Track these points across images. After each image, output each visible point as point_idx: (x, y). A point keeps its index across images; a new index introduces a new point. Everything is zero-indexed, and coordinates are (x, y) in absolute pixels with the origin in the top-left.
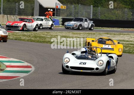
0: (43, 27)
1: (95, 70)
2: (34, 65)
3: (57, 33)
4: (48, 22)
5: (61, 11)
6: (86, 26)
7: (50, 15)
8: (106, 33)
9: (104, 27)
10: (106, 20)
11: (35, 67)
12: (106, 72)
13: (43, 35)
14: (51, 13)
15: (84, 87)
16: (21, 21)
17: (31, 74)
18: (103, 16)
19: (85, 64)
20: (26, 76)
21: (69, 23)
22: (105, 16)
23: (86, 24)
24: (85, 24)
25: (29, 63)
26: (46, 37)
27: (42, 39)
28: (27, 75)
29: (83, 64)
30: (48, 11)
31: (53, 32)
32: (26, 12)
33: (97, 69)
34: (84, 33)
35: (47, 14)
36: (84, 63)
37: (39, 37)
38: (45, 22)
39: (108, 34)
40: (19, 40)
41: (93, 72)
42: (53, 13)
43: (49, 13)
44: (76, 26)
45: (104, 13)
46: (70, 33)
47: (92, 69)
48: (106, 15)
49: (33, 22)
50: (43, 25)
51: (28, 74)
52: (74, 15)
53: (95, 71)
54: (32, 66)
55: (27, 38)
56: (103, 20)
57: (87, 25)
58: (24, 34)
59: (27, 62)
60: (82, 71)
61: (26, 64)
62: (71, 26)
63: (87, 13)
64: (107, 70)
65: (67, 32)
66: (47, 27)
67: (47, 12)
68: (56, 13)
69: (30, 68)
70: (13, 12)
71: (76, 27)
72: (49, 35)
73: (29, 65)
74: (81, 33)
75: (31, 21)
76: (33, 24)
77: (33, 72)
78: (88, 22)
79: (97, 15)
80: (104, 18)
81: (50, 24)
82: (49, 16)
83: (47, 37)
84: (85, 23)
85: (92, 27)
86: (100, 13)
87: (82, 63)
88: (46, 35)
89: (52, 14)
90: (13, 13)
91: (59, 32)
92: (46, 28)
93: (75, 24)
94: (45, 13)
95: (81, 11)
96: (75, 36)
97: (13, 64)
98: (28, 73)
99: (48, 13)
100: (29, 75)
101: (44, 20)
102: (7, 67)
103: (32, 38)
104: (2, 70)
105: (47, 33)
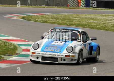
3: (86, 15)
13: (73, 17)
31: (83, 14)
37: (67, 20)
40: (46, 22)
55: (55, 21)
65: (96, 14)
72: (78, 18)
74: (110, 15)
88: (75, 17)
91: (88, 14)
102: (23, 51)
103: (59, 21)
104: (17, 54)
105: (77, 15)
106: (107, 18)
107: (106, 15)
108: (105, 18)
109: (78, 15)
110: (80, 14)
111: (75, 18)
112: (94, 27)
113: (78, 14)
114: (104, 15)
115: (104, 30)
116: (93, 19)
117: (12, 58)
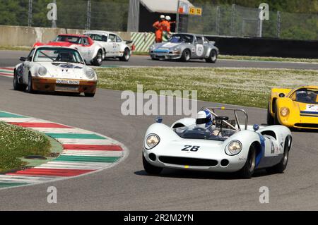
0: (107, 55)
1: (219, 164)
2: (127, 145)
3: (179, 70)
4: (117, 43)
5: (190, 21)
6: (199, 54)
7: (165, 29)
8: (293, 70)
9: (289, 57)
10: (294, 42)
11: (130, 149)
12: (252, 169)
13: (149, 74)
14: (168, 25)
15: (243, 194)
16: (62, 40)
17: (121, 164)
18: (287, 31)
19: (196, 150)
20: (109, 169)
21: (160, 47)
22: (290, 31)
23: (199, 49)
24: (197, 49)
25: (116, 139)
26: (155, 80)
27: (147, 85)
28: (111, 166)
29: (191, 150)
30: (161, 20)
32: (110, 22)
33: (225, 162)
34: (243, 70)
35: (157, 26)
36: (194, 147)
37: (140, 80)
38: (112, 43)
39: (297, 72)
41: (213, 170)
42: (171, 25)
43: (162, 25)
44: (178, 53)
45: (291, 25)
46: (211, 70)
47: (214, 162)
48: (295, 28)
49: (90, 44)
50: (106, 51)
51: (115, 164)
52: (220, 29)
53: (219, 167)
54: (122, 145)
55: (112, 83)
56: (285, 41)
57: (202, 50)
58: (105, 71)
59: (111, 136)
60: (187, 167)
61: (109, 141)
62: (165, 52)
63: (249, 25)
64: (253, 164)
65: (203, 68)
66: (115, 54)
67: (157, 23)
68: (179, 24)
69: (119, 150)
70: (79, 22)
71: (178, 56)
72: (162, 76)
73: (116, 143)
74: (235, 71)
75: (87, 41)
76: (91, 48)
77: (126, 160)
78: (204, 43)
79: (272, 28)
80: (289, 37)
81: (123, 49)
82: (161, 31)
83: (158, 80)
84: (198, 45)
85: (213, 56)
86: (281, 23)
87: (189, 149)
88: (156, 75)
89: (168, 28)
90: (79, 24)
91: (184, 67)
92: (113, 57)
93: (174, 47)
94: (154, 25)
95: (235, 20)
96: (223, 76)
97: (78, 142)
98: (113, 162)
99: (160, 25)
100: (117, 167)
101: (109, 40)
102: (64, 149)
103: (122, 83)
104: (53, 155)
105: (158, 69)
106: (230, 77)
107: (227, 70)
108: (226, 76)
109: (162, 69)
110: (166, 68)
111: (156, 77)
112: (210, 96)
113: (161, 67)
114: (222, 71)
115: (234, 104)
116: (199, 79)
117: (46, 163)
